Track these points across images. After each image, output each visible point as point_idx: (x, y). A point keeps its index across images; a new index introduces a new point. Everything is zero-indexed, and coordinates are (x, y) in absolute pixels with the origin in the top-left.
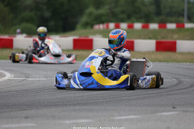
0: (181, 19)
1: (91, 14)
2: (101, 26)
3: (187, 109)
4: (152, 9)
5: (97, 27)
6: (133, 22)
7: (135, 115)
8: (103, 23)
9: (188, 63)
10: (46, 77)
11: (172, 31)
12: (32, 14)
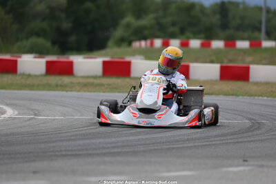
0: (256, 34)
1: (128, 25)
2: (143, 43)
3: (263, 163)
4: (216, 19)
5: (136, 44)
6: (189, 38)
7: (190, 170)
8: (145, 38)
9: (265, 98)
10: (64, 115)
11: (244, 51)
12: (45, 25)
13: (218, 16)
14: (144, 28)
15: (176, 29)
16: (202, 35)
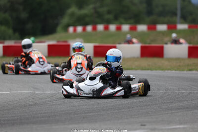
1: (73, 14)
6: (122, 23)
11: (163, 33)
13: (144, 5)
14: (86, 16)
15: (110, 16)
16: (132, 21)
